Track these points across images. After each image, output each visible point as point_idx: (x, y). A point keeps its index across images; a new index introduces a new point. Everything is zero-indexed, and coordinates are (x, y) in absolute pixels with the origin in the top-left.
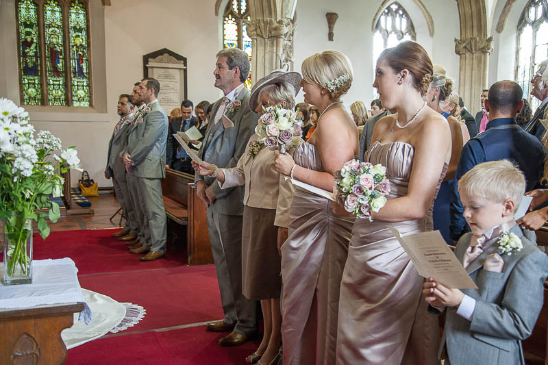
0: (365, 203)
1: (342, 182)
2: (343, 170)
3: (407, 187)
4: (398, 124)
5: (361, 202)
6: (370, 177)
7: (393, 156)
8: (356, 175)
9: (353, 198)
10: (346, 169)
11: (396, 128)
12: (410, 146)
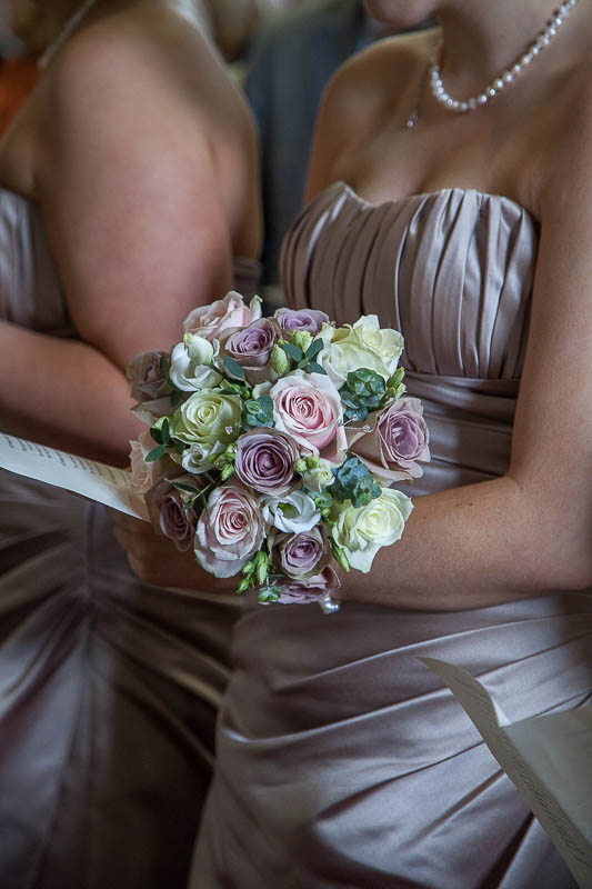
0: (302, 527)
1: (175, 418)
2: (181, 356)
3: (507, 420)
4: (438, 87)
5: (282, 523)
6: (326, 388)
7: (431, 266)
8: (254, 380)
9: (238, 505)
10: (196, 348)
11: (429, 110)
12: (516, 210)
